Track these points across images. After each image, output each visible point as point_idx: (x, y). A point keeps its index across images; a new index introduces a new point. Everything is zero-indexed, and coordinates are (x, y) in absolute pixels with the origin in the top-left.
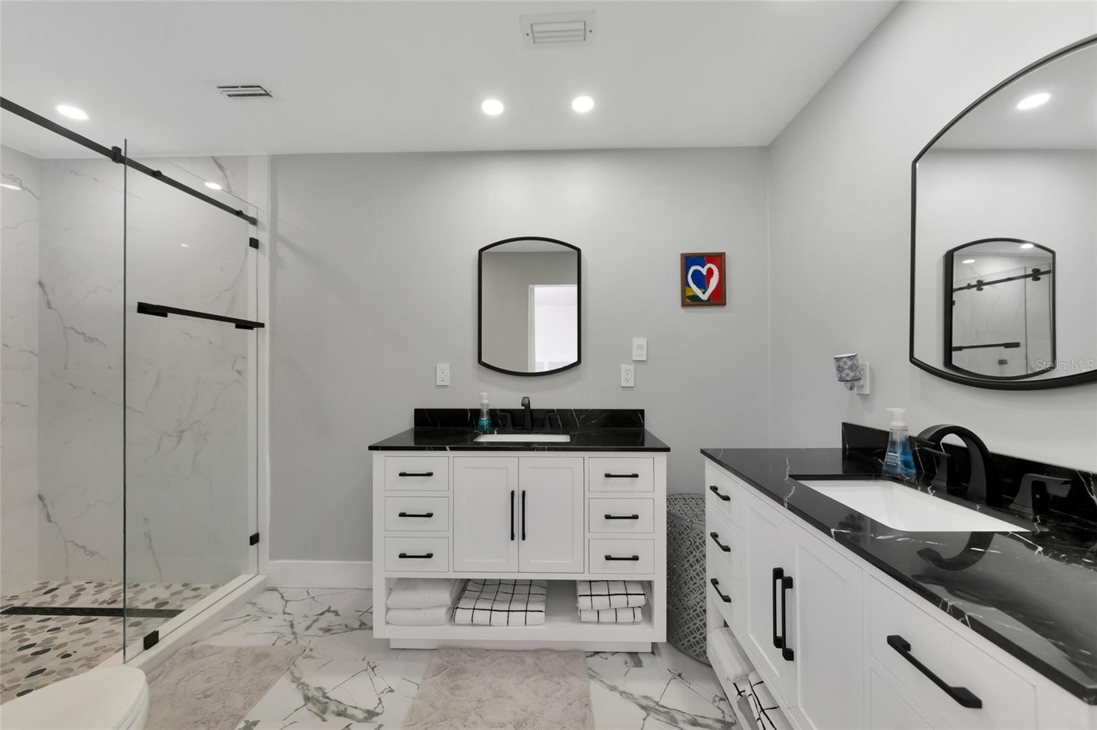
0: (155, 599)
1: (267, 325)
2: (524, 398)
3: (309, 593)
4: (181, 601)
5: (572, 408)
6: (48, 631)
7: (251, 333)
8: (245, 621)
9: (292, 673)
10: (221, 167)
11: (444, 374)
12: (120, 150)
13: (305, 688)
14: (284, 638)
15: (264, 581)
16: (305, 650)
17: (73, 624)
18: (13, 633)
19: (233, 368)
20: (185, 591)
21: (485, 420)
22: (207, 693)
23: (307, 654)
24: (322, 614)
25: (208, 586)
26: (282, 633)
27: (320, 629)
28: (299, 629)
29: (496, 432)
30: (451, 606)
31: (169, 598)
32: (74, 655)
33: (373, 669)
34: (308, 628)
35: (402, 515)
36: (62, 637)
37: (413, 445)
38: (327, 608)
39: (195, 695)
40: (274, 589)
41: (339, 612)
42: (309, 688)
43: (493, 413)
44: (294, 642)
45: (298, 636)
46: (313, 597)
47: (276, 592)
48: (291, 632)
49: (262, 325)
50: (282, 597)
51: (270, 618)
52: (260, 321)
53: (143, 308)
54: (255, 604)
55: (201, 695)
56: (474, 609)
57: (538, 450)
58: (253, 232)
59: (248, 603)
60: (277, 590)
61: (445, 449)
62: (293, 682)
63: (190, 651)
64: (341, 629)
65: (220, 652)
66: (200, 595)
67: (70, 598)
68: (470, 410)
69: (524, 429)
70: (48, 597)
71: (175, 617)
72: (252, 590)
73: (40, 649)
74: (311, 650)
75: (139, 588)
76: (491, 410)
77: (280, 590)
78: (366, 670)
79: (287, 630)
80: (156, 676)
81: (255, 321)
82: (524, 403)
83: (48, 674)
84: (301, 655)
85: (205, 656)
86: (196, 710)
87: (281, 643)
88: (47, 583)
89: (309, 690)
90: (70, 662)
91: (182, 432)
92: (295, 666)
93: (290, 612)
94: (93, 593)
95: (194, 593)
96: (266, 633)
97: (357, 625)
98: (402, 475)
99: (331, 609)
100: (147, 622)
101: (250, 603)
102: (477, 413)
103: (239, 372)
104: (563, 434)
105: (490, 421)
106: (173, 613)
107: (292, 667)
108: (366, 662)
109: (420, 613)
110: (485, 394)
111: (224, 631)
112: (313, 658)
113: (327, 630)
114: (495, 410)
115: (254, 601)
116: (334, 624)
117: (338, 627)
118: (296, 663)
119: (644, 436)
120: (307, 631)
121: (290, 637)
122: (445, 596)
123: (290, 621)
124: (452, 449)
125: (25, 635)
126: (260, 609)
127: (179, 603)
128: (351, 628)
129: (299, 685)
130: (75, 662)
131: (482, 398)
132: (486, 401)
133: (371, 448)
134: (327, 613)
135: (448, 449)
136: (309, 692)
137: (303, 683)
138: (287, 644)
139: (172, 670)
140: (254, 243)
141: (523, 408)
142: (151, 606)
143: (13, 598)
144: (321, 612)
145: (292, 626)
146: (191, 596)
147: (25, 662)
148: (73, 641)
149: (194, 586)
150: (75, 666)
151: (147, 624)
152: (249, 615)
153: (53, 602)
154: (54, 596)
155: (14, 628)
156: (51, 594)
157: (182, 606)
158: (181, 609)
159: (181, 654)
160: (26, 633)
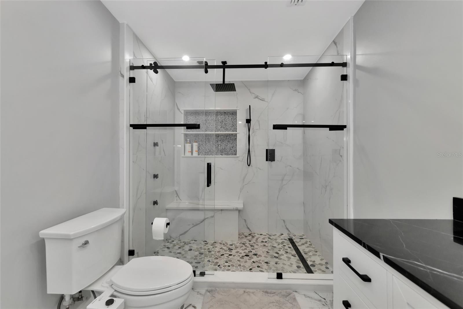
0: (314, 262)
4: (318, 269)
6: (286, 252)
8: (320, 301)
10: (335, 44)
17: (290, 253)
20: (324, 265)
31: (317, 265)
36: (284, 256)
49: (345, 127)
52: (345, 125)
53: (277, 127)
58: (343, 71)
66: (325, 272)
67: (301, 244)
70: (298, 240)
71: (309, 274)
73: (277, 256)
75: (316, 253)
80: (273, 292)
83: (267, 265)
88: (304, 235)
91: (326, 186)
94: (307, 246)
95: (325, 269)
103: (341, 156)
106: (310, 272)
111: (309, 297)
127: (316, 270)
139: (277, 295)
140: (345, 77)
142: (310, 263)
143: (295, 236)
146: (323, 269)
147: (271, 258)
148: (283, 260)
149: (328, 266)
150: (273, 268)
151: (301, 270)
152: (325, 299)
153: (298, 243)
154: (300, 241)
155: (283, 245)
156: (300, 240)
157: (316, 271)
158: (314, 273)
159: (286, 292)
160: (283, 248)
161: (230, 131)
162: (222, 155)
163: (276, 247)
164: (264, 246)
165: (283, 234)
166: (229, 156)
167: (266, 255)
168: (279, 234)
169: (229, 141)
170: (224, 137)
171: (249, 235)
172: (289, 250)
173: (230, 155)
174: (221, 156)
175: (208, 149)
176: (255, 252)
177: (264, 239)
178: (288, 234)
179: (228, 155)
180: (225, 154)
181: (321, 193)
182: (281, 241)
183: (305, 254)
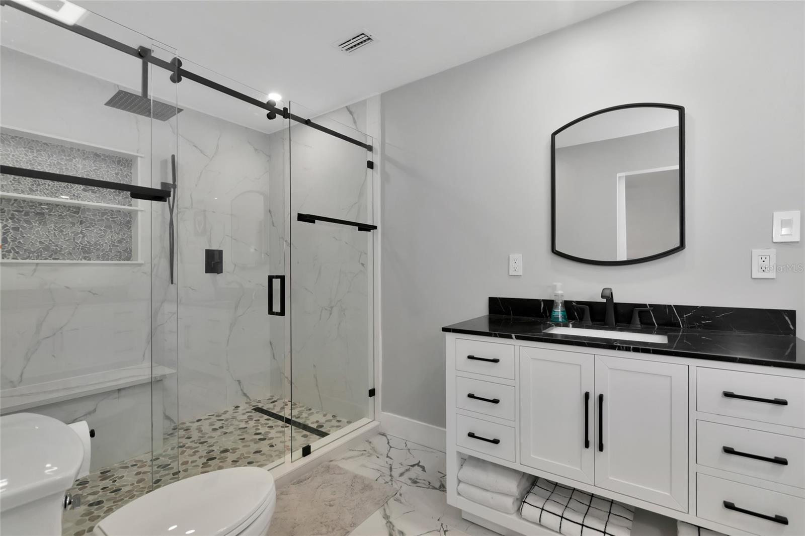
0: (317, 422)
1: (379, 228)
2: (604, 289)
3: (406, 445)
5: (672, 304)
6: (268, 427)
7: (369, 234)
8: (362, 454)
9: (384, 509)
10: (351, 113)
11: (517, 264)
12: (287, 109)
13: (392, 527)
14: (384, 478)
15: (377, 427)
16: (396, 494)
17: (277, 426)
18: (255, 423)
19: (359, 261)
20: (333, 420)
21: (559, 312)
22: (332, 503)
23: (397, 496)
24: (413, 466)
25: (346, 421)
26: (383, 473)
27: (410, 479)
28: (396, 473)
29: (571, 325)
30: (518, 497)
31: (324, 423)
32: (275, 447)
33: (445, 531)
34: (401, 475)
35: (471, 396)
36: (273, 433)
37: (487, 330)
38: (417, 463)
39: (325, 501)
40: (384, 435)
41: (426, 469)
42: (394, 529)
43: (567, 304)
44: (390, 483)
45: (393, 479)
46: (409, 449)
47: (385, 437)
48: (389, 474)
49: (375, 228)
50: (388, 443)
51: (378, 457)
52: (374, 225)
53: (302, 218)
54: (370, 443)
55: (328, 503)
56: (543, 509)
57: (620, 349)
58: (370, 157)
59: (366, 441)
60: (386, 436)
61: (511, 338)
62: (384, 518)
63: (327, 467)
64: (425, 484)
65: (344, 473)
66: (340, 426)
67: (280, 409)
68: (544, 301)
69: (605, 324)
70: (271, 406)
71: (325, 438)
72: (369, 431)
73: (262, 437)
74: (401, 495)
75: (311, 411)
76: (566, 302)
77: (388, 436)
78: (439, 531)
79: (387, 472)
80: (308, 477)
81: (372, 224)
82: (603, 295)
83: (262, 455)
84: (393, 496)
85: (335, 474)
86: (323, 513)
87: (381, 481)
88: (273, 396)
89: (394, 530)
90: (272, 451)
91: (332, 307)
92: (387, 504)
93: (392, 457)
94: (290, 409)
95: (338, 424)
96: (373, 469)
97: (437, 486)
98: (470, 357)
99: (420, 464)
100: (311, 436)
101: (368, 441)
102: (550, 304)
103: (363, 264)
104: (657, 334)
105: (565, 313)
106: (323, 435)
107: (386, 505)
108: (439, 523)
109: (488, 495)
110: (559, 285)
111: (349, 458)
112: (401, 503)
113: (415, 482)
114: (571, 302)
115: (370, 440)
116: (420, 478)
117: (423, 481)
118: (388, 502)
119: (794, 347)
120: (401, 477)
121: (388, 479)
122: (513, 486)
123: (390, 465)
124: (518, 338)
125: (258, 426)
126: (373, 448)
127: (329, 429)
128: (433, 487)
129: (387, 522)
130: (275, 451)
131: (554, 288)
132: (560, 292)
133: (445, 330)
134: (416, 466)
135: (514, 337)
136: (394, 533)
137: (391, 523)
138: (385, 483)
139: (316, 476)
140: (370, 165)
141: (604, 300)
142: (314, 426)
143: (259, 401)
144: (412, 464)
145: (391, 469)
146: (336, 425)
147: (255, 443)
148: (276, 437)
149: (338, 419)
150: (274, 454)
151: (310, 438)
152: (366, 451)
153: (274, 409)
154: (275, 406)
155: (255, 420)
156: (273, 404)
157: (329, 431)
158: (329, 433)
159: (322, 467)
160: (259, 425)
161: (113, 203)
162: (90, 260)
163: (246, 427)
164: (225, 433)
165: (239, 405)
166: (109, 262)
167: (244, 444)
168: (231, 409)
169: (110, 227)
170: (94, 215)
171: (174, 429)
172: (270, 423)
173: (112, 259)
174: (84, 261)
175: (41, 242)
176: (220, 448)
177: (211, 424)
178: (246, 403)
179: (107, 260)
180: (98, 258)
181: (320, 319)
182: (245, 417)
183: (298, 417)
